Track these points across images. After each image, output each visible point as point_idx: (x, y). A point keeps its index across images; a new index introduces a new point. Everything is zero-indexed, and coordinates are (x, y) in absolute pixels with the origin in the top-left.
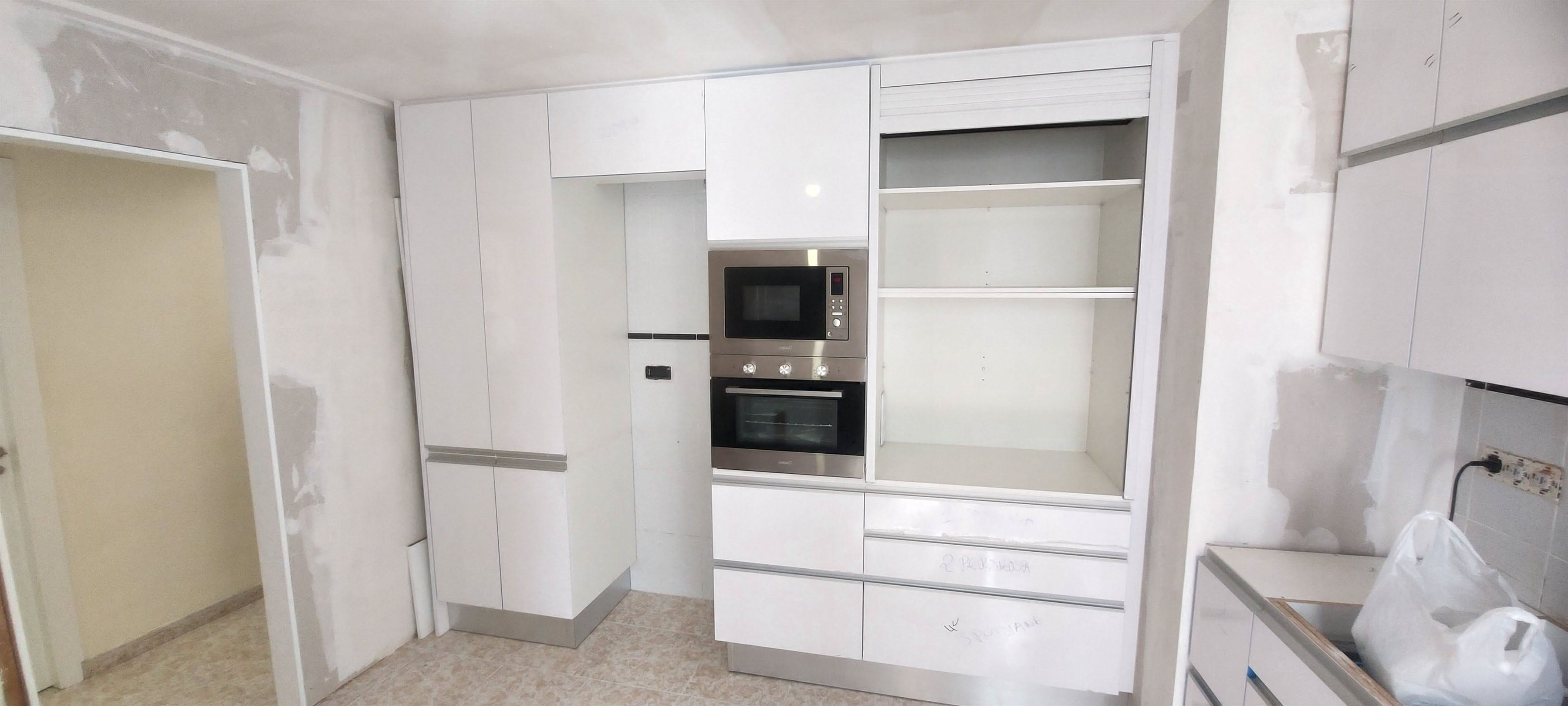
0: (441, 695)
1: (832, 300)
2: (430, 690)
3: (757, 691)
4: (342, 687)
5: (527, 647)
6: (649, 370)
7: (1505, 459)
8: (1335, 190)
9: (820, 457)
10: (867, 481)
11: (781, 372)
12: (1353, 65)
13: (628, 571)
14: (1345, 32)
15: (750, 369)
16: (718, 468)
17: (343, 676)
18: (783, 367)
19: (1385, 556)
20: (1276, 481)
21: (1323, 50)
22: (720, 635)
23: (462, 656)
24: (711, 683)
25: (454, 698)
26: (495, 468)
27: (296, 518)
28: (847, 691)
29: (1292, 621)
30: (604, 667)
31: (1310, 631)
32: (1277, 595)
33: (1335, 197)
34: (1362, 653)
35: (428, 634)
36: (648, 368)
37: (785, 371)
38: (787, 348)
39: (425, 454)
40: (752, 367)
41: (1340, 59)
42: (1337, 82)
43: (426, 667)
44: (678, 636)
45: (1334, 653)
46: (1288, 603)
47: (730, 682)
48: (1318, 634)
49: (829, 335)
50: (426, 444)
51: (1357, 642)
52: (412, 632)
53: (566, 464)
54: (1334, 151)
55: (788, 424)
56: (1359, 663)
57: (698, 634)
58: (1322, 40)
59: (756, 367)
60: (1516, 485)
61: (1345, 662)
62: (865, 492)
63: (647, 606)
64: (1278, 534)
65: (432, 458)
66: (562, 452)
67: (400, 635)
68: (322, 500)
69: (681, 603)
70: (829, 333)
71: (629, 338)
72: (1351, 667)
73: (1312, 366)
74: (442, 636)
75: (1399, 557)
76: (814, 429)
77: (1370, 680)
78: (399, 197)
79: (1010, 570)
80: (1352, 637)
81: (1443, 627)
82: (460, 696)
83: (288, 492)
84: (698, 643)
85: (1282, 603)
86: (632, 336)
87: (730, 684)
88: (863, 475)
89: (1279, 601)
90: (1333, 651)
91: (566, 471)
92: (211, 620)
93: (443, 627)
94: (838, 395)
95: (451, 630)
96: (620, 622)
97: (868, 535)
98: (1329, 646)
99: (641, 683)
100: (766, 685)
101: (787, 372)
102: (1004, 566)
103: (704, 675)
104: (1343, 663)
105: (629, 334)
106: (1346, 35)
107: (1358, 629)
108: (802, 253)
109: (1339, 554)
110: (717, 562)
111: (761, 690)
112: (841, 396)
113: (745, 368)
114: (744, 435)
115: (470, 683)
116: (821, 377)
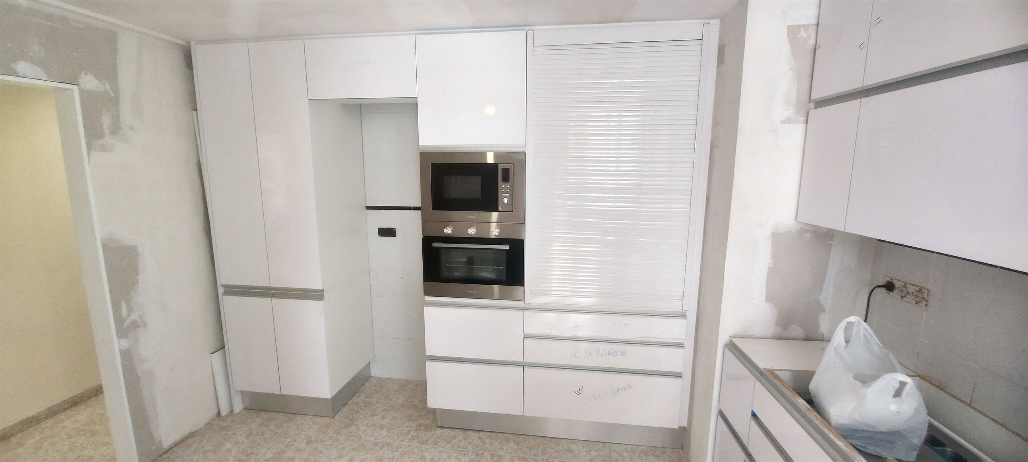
0: (239, 453)
1: (502, 186)
2: (230, 451)
3: (455, 438)
4: (166, 452)
5: (299, 417)
6: (381, 230)
7: (897, 284)
8: (807, 123)
9: (496, 288)
10: (525, 302)
11: (469, 233)
12: (819, 46)
13: (369, 363)
14: (815, 25)
15: (448, 231)
16: (428, 296)
17: (166, 444)
18: (471, 229)
19: (829, 341)
20: (769, 299)
21: (802, 36)
22: (431, 404)
23: (254, 426)
24: (425, 435)
25: (247, 455)
26: (273, 299)
27: (126, 337)
28: (513, 435)
29: (776, 382)
30: (353, 428)
31: (786, 387)
32: (769, 367)
33: (806, 128)
34: (814, 400)
35: (227, 413)
36: (380, 229)
37: (472, 232)
38: (473, 217)
39: (221, 291)
40: (450, 229)
41: (812, 42)
42: (809, 56)
43: (227, 435)
44: (403, 406)
45: (799, 401)
46: (775, 371)
47: (438, 434)
48: (791, 390)
49: (500, 209)
50: (222, 284)
51: (812, 393)
52: (216, 411)
53: (323, 295)
54: (807, 99)
55: (474, 266)
56: (812, 405)
57: (417, 403)
58: (802, 29)
59: (453, 229)
60: (902, 299)
61: (804, 405)
62: (524, 309)
63: (382, 386)
64: (771, 330)
65: (226, 293)
66: (320, 288)
67: (208, 414)
68: (145, 325)
69: (404, 384)
70: (500, 207)
71: (366, 209)
72: (808, 409)
73: (791, 229)
74: (237, 414)
75: (836, 343)
76: (491, 270)
77: (818, 416)
78: (196, 110)
79: (614, 355)
80: (809, 390)
81: (859, 384)
82: (252, 454)
83: (119, 320)
84: (416, 409)
85: (771, 372)
86: (368, 208)
87: (438, 435)
88: (523, 299)
89: (770, 370)
90: (799, 399)
91: (323, 300)
92: (66, 409)
93: (238, 407)
94: (507, 247)
95: (244, 409)
96: (363, 398)
97: (527, 337)
98: (797, 396)
99: (379, 437)
100: (461, 435)
101: (473, 233)
102: (611, 353)
103: (421, 430)
104: (804, 406)
105: (366, 206)
106: (815, 27)
107: (812, 386)
108: (483, 155)
109: (805, 340)
110: (428, 357)
111: (458, 437)
112: (508, 248)
113: (445, 231)
114: (446, 274)
115: (259, 445)
116: (496, 236)
